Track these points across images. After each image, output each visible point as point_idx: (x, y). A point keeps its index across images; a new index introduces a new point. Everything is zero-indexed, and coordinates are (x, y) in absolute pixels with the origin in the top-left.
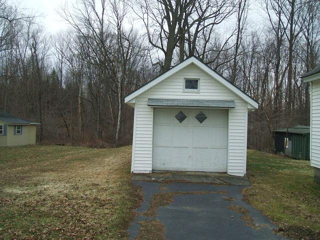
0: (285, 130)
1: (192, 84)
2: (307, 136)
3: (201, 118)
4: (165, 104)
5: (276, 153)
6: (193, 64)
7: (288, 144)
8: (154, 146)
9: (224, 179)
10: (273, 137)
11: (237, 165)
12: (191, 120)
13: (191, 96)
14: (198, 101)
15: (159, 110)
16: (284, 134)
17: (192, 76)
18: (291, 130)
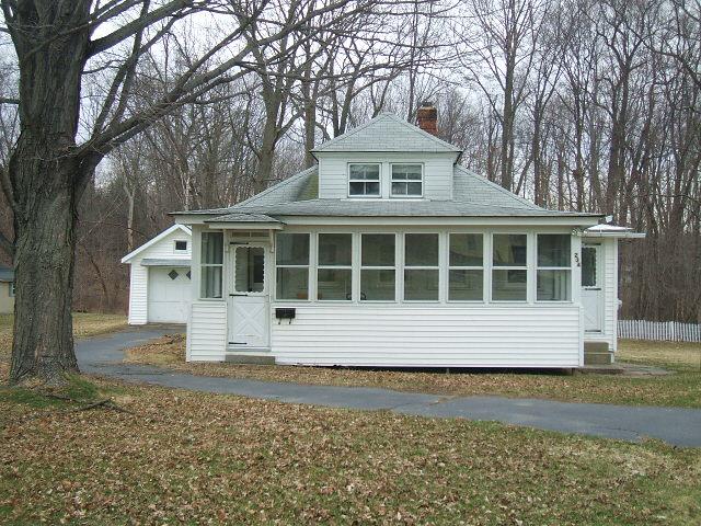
15: (153, 269)
17: (181, 238)
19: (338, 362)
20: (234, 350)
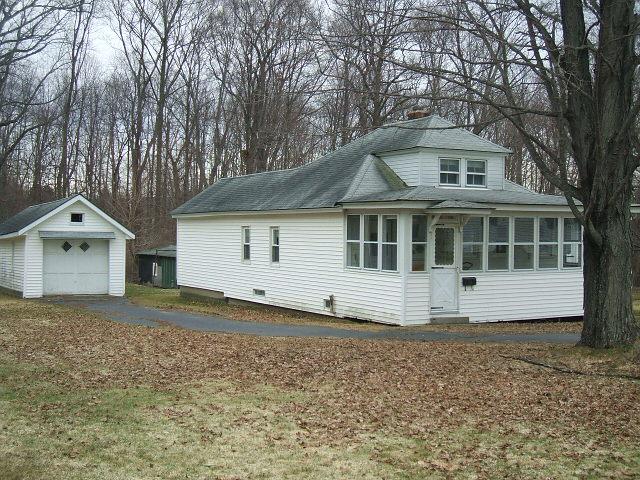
0: (153, 252)
1: (77, 218)
2: (174, 259)
3: (85, 246)
4: (55, 236)
5: (141, 283)
6: (79, 201)
7: (156, 271)
8: (44, 273)
9: (106, 299)
10: (136, 262)
11: (117, 285)
12: (75, 250)
13: (76, 228)
14: (83, 233)
15: (48, 241)
16: (152, 258)
17: (77, 211)
18: (160, 253)
19: (501, 318)
20: (438, 314)
